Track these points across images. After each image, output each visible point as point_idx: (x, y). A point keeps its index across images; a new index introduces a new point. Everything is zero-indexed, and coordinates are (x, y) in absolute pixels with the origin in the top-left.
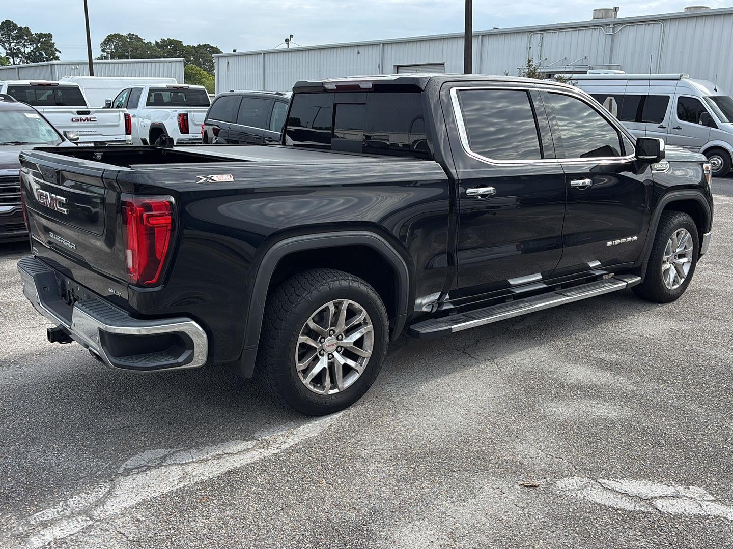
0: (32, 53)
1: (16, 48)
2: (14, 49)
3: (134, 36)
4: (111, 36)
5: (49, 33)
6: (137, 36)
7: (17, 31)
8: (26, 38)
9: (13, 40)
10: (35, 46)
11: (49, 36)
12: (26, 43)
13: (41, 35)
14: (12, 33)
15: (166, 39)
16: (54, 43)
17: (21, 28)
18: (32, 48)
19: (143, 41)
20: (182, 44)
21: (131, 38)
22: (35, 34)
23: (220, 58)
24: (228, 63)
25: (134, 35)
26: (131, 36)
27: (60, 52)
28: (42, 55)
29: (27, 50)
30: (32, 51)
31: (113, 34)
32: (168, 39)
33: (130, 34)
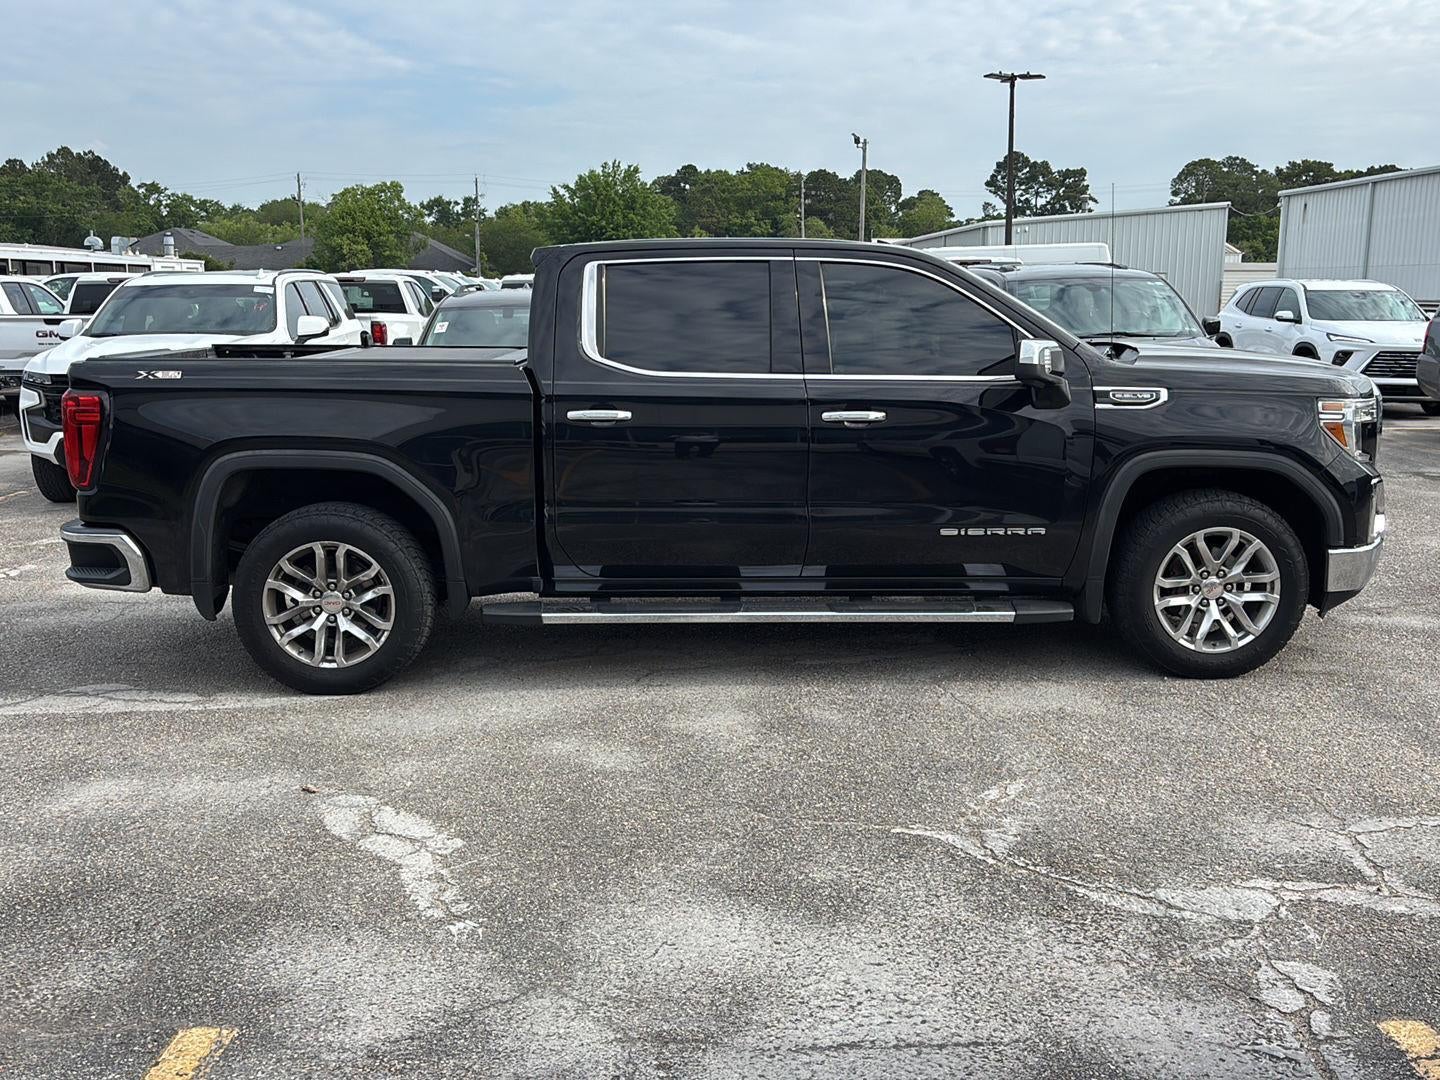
0: (1049, 207)
1: (1022, 199)
2: (1020, 201)
3: (1238, 161)
4: (1194, 164)
5: (1082, 169)
6: (1243, 160)
7: (1028, 169)
8: (1041, 180)
9: (1020, 185)
10: (1054, 192)
11: (1082, 173)
12: (1041, 190)
13: (1067, 174)
14: (1020, 174)
15: (1299, 162)
16: (1088, 186)
17: (1035, 162)
18: (1049, 197)
19: (1255, 169)
20: (1332, 170)
21: (1231, 166)
22: (1059, 172)
23: (1292, 200)
24: (1306, 205)
25: (1238, 158)
26: (1231, 161)
27: (1096, 201)
28: (1066, 207)
29: (1041, 202)
30: (1048, 203)
31: (1197, 160)
32: (1303, 162)
33: (1230, 157)
